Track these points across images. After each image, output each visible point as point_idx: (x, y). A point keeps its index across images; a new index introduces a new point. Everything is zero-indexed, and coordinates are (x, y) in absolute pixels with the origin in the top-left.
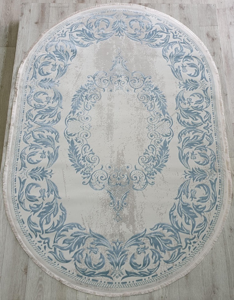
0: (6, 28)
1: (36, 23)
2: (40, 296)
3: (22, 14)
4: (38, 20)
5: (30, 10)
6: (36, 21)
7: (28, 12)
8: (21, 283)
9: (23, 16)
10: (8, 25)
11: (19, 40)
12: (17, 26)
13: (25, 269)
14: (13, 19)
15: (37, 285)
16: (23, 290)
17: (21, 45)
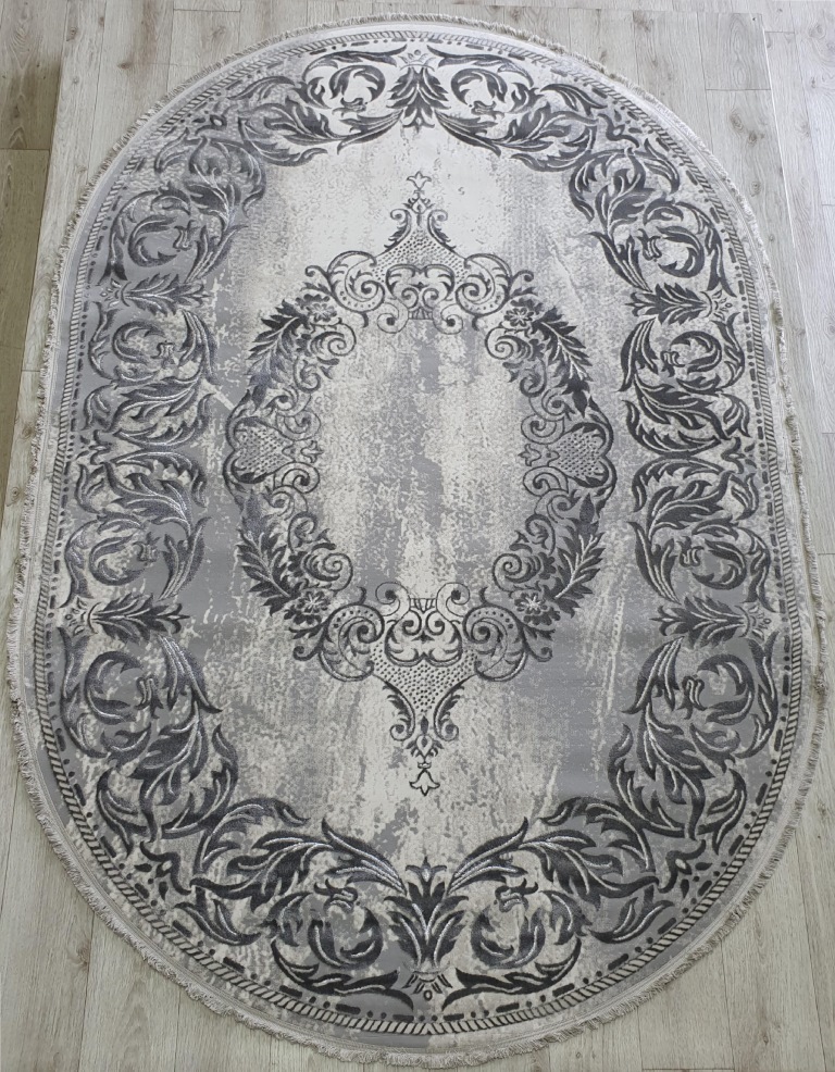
0: (15, 81)
1: (124, 66)
2: (136, 1050)
3: (74, 32)
4: (132, 56)
5: (102, 19)
6: (122, 59)
7: (96, 26)
8: (66, 1001)
9: (78, 39)
10: (22, 72)
11: (64, 124)
12: (57, 74)
13: (80, 952)
14: (41, 50)
15: (125, 1009)
16: (73, 1029)
17: (69, 144)
